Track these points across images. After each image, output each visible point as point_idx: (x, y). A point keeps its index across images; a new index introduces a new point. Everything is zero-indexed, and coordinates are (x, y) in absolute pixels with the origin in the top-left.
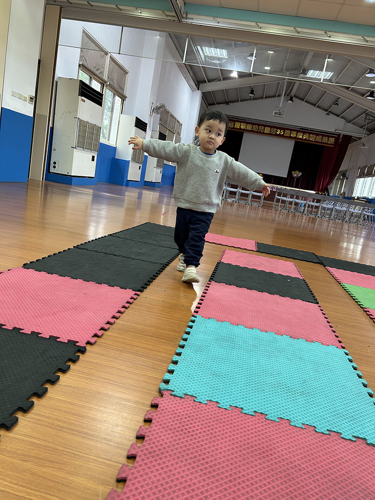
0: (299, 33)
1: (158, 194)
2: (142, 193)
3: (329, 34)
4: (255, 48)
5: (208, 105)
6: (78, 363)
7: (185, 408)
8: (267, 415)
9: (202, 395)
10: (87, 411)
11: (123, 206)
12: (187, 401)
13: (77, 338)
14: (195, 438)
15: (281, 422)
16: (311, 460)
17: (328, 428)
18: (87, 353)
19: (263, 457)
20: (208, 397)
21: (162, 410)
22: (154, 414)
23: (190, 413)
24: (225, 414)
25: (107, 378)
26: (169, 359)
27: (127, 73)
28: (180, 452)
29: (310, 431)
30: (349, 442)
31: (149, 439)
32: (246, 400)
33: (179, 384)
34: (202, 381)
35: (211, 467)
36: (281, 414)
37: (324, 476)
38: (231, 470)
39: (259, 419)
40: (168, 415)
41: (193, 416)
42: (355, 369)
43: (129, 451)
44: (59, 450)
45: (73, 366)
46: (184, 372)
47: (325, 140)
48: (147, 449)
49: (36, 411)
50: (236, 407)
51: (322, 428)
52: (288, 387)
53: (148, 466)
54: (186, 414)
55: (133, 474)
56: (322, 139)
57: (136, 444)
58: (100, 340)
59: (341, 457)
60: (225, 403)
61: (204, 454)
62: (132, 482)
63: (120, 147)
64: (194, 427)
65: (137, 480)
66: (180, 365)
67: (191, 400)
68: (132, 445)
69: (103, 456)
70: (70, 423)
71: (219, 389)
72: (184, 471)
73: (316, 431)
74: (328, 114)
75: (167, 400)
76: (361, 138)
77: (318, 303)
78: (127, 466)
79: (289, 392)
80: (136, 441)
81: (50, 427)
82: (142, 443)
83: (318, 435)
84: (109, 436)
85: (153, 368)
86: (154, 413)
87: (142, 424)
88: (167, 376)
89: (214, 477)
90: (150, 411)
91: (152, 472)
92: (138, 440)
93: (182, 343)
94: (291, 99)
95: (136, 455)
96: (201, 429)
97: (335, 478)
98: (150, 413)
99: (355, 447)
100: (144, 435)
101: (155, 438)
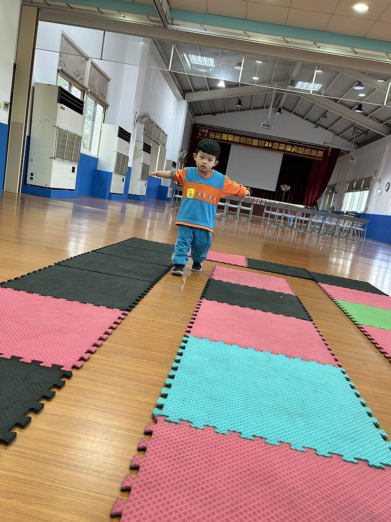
0: (288, 42)
1: (143, 208)
2: (126, 207)
3: (319, 44)
4: (244, 57)
5: (194, 116)
6: (64, 389)
7: (181, 434)
8: (266, 439)
9: (198, 420)
10: (76, 442)
11: (106, 220)
12: (183, 427)
13: (62, 363)
14: (193, 467)
15: (281, 446)
16: (314, 485)
17: (329, 451)
18: (73, 378)
19: (265, 484)
20: (205, 422)
21: (157, 437)
22: (148, 442)
23: (187, 440)
24: (223, 440)
25: (96, 404)
26: (162, 382)
27: (109, 80)
28: (177, 483)
29: (311, 455)
30: (351, 464)
31: (144, 469)
32: (244, 424)
33: (173, 409)
34: (198, 405)
35: (210, 496)
36: (280, 437)
37: (328, 501)
38: (232, 499)
39: (258, 444)
40: (163, 443)
41: (190, 443)
42: (353, 387)
43: (123, 483)
44: (47, 485)
45: (58, 393)
46: (178, 396)
47: (314, 153)
48: (142, 481)
49: (20, 443)
50: (234, 431)
51: (323, 450)
52: (287, 408)
53: (145, 498)
54: (183, 441)
55: (128, 508)
56: (311, 152)
57: (131, 476)
58: (86, 364)
59: (344, 481)
60: (222, 428)
61: (203, 483)
62: (127, 517)
63: (101, 157)
64: (191, 454)
65: (133, 514)
66: (174, 388)
67: (186, 426)
68: (126, 477)
69: (96, 490)
70: (58, 455)
71: (216, 413)
72: (182, 503)
73: (317, 454)
74: (316, 126)
75: (161, 426)
76: (350, 152)
77: (312, 321)
78: (121, 499)
79: (288, 414)
80: (130, 472)
81: (36, 460)
82: (137, 473)
83: (319, 459)
84: (101, 467)
85: (146, 393)
86: (148, 440)
87: (136, 453)
88: (161, 401)
89: (214, 507)
90: (144, 439)
91: (149, 505)
92: (132, 471)
93: (175, 365)
94: (279, 111)
95: (131, 487)
96: (199, 456)
97: (339, 503)
98: (144, 442)
99: (358, 469)
100: (139, 465)
101: (151, 468)
